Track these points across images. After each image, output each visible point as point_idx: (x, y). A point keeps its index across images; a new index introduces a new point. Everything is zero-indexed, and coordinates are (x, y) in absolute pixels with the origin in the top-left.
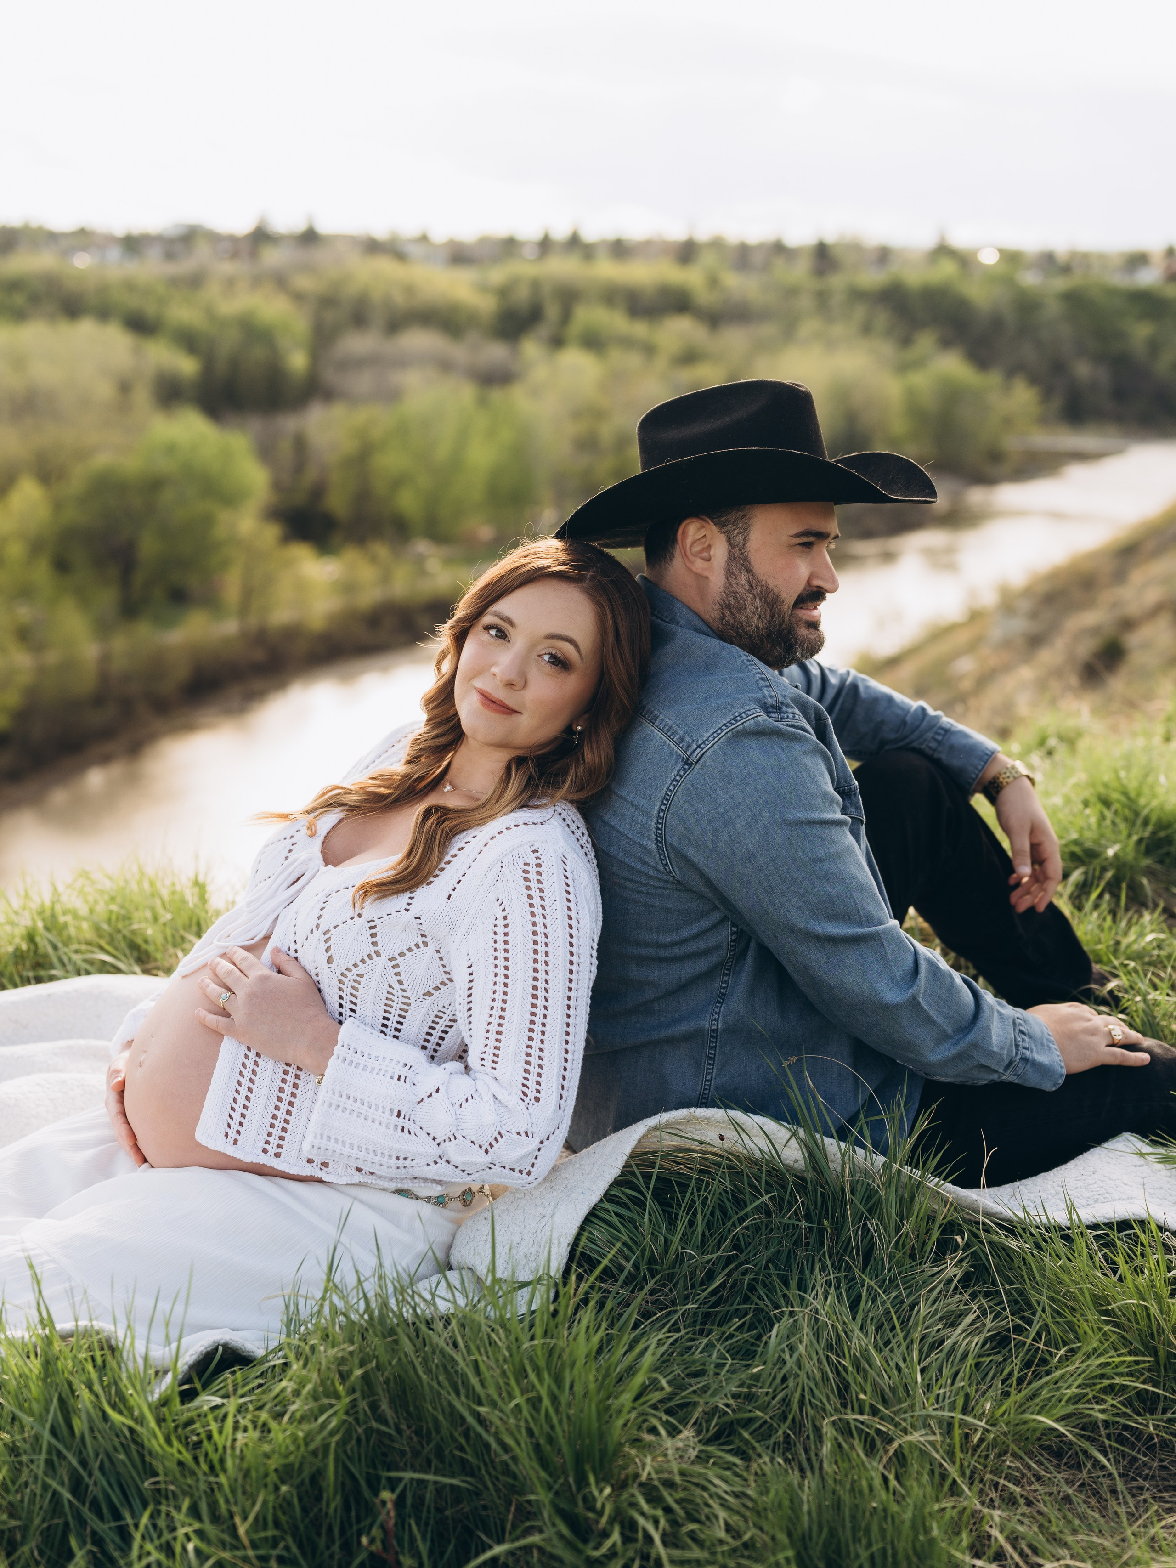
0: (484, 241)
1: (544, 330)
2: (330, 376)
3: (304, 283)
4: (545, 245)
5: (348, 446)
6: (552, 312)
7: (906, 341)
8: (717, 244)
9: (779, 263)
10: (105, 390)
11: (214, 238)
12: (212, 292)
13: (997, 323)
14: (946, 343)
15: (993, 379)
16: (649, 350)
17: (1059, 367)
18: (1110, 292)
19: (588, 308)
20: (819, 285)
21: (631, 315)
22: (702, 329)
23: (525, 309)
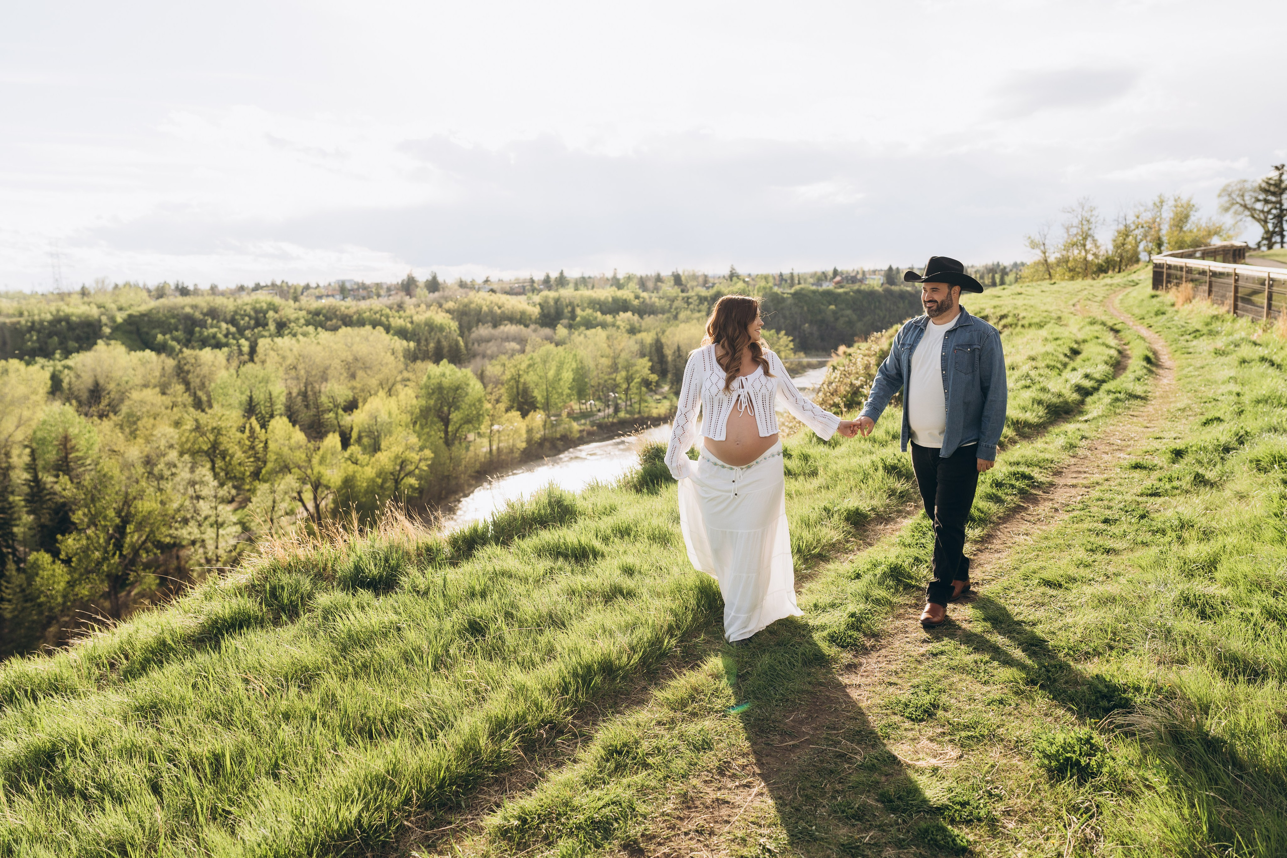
1: (564, 322)
6: (567, 313)
16: (616, 328)
17: (797, 327)
18: (814, 292)
19: (583, 310)
20: (684, 295)
21: (604, 313)
22: (636, 317)
23: (552, 311)
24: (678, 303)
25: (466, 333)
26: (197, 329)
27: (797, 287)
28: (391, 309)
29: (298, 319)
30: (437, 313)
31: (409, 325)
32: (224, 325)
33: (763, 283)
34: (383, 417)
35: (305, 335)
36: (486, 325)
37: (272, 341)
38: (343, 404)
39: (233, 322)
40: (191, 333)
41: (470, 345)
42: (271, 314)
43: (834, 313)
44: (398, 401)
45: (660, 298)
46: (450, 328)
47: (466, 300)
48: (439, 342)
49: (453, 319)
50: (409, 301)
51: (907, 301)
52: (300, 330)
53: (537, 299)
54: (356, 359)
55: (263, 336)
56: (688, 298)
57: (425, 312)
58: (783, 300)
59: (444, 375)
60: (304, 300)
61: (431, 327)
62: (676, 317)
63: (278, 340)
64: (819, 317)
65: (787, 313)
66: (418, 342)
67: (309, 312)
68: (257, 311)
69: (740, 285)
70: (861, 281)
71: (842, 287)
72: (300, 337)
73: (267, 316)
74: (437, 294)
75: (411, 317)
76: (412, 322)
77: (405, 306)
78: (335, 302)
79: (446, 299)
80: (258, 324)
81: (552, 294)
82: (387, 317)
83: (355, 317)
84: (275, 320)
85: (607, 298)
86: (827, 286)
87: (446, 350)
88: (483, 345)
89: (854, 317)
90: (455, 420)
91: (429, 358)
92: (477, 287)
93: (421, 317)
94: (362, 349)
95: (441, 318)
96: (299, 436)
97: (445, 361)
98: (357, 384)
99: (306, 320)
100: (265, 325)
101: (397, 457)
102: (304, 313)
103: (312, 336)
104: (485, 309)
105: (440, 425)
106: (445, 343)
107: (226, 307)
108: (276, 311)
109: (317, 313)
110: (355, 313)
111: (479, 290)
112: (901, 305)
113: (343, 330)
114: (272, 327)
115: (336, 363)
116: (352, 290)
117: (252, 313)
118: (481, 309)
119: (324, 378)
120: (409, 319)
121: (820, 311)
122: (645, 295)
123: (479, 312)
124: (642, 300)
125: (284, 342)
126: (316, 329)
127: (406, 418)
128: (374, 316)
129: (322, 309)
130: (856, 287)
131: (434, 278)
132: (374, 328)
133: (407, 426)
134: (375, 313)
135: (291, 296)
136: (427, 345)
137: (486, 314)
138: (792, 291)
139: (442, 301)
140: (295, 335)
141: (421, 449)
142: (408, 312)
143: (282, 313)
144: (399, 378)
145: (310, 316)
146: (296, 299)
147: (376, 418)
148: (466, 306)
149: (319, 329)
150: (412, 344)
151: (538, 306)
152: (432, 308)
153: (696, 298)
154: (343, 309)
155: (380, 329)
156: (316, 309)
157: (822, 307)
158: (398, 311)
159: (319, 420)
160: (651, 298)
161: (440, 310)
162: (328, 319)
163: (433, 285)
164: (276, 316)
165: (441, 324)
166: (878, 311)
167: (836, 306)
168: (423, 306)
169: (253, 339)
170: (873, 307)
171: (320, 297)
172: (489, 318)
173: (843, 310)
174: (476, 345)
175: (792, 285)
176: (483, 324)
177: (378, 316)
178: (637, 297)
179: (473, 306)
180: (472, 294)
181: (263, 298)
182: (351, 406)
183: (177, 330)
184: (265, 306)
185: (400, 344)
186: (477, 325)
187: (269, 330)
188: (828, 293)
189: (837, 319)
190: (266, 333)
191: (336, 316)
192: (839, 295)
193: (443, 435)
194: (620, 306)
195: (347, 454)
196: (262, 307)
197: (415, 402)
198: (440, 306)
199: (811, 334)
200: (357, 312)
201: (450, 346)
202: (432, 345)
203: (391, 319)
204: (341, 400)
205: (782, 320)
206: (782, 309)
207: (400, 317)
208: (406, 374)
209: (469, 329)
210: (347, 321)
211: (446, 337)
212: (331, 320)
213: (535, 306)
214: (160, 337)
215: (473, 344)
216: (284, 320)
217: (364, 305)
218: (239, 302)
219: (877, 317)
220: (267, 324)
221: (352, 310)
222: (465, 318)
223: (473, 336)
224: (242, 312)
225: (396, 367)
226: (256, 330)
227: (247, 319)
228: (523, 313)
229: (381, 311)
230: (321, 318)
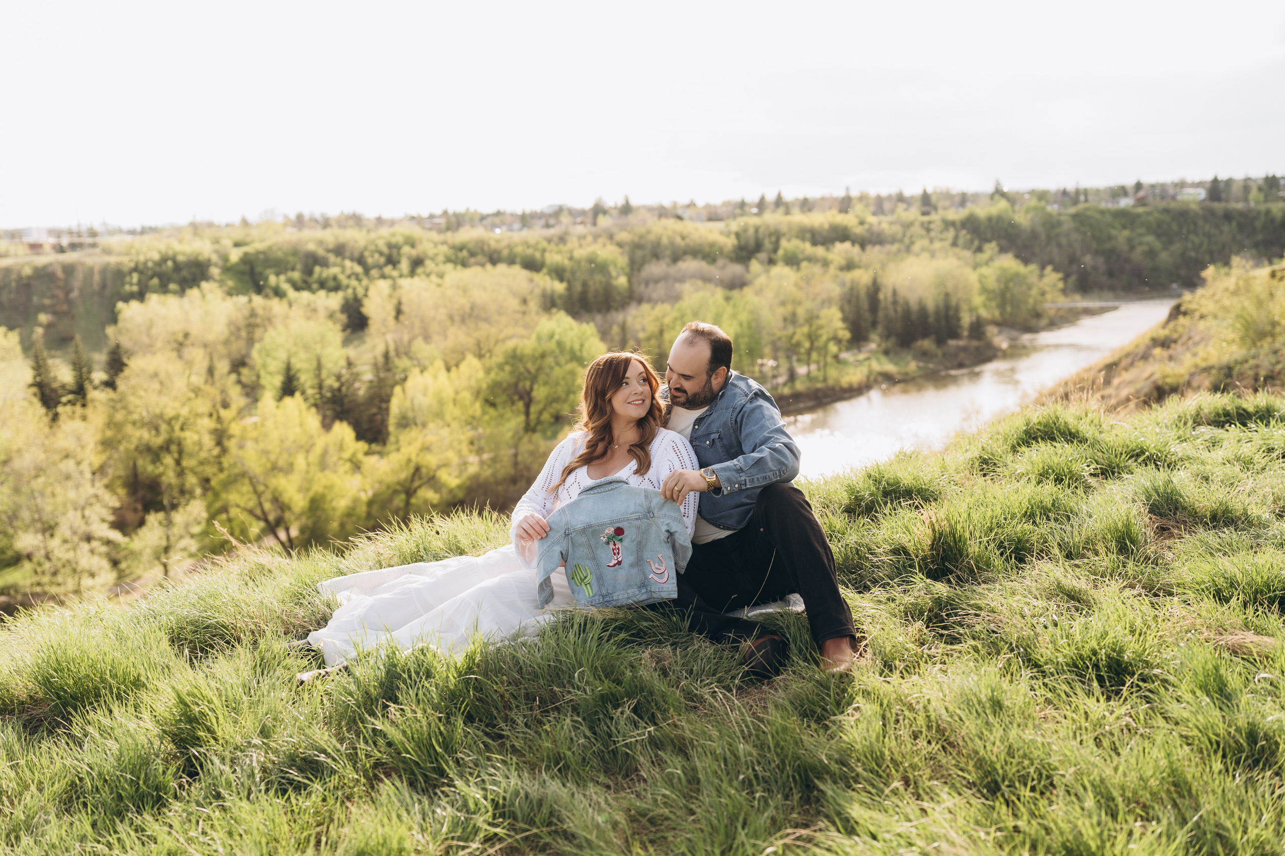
0: (726, 204)
1: (763, 256)
2: (640, 289)
3: (623, 236)
4: (761, 205)
5: (652, 328)
6: (768, 245)
7: (980, 250)
8: (862, 198)
9: (901, 206)
10: (514, 304)
11: (572, 213)
12: (572, 243)
13: (1034, 235)
14: (1002, 250)
15: (1033, 267)
16: (826, 263)
17: (1073, 260)
18: (1102, 212)
19: (789, 240)
20: (926, 219)
21: (814, 243)
22: (857, 249)
23: (752, 242)
24: (917, 230)
25: (635, 272)
26: (317, 269)
27: (1081, 206)
28: (549, 242)
29: (436, 255)
30: (604, 245)
31: (567, 263)
32: (348, 263)
33: (1034, 202)
35: (442, 275)
36: (663, 261)
37: (404, 281)
39: (361, 261)
40: (309, 272)
41: (636, 286)
42: (406, 249)
43: (1129, 240)
45: (891, 223)
46: (615, 264)
47: (642, 230)
49: (622, 254)
51: (1234, 224)
52: (438, 270)
53: (734, 226)
56: (930, 222)
57: (589, 246)
58: (1059, 223)
61: (592, 264)
62: (908, 249)
63: (411, 281)
64: (1108, 246)
65: (1064, 241)
67: (451, 247)
68: (390, 246)
69: (1003, 204)
70: (1174, 198)
71: (1144, 205)
72: (436, 279)
73: (401, 251)
75: (571, 252)
76: (571, 258)
77: (567, 238)
80: (389, 261)
81: (753, 221)
82: (543, 253)
83: (505, 253)
84: (409, 258)
85: (821, 225)
86: (1125, 203)
88: (652, 286)
89: (1158, 245)
93: (583, 252)
95: (607, 252)
99: (445, 257)
102: (445, 248)
103: (450, 276)
104: (665, 240)
107: (356, 241)
108: (412, 246)
109: (460, 248)
110: (505, 247)
112: (1226, 228)
113: (490, 268)
114: (404, 265)
117: (383, 249)
118: (660, 240)
120: (569, 255)
121: (1110, 238)
122: (872, 219)
123: (656, 244)
124: (866, 227)
125: (417, 284)
126: (456, 267)
129: (467, 243)
130: (1163, 204)
132: (525, 266)
134: (529, 247)
137: (666, 247)
138: (1072, 210)
140: (429, 275)
142: (569, 245)
143: (419, 247)
145: (450, 252)
148: (641, 237)
149: (460, 268)
150: (564, 286)
151: (733, 237)
152: (600, 240)
153: (939, 223)
154: (490, 242)
156: (461, 244)
157: (1114, 232)
158: (557, 244)
160: (880, 223)
161: (608, 243)
164: (412, 251)
165: (605, 261)
166: (1192, 237)
167: (1132, 230)
170: (1185, 231)
172: (668, 252)
173: (1141, 235)
174: (643, 286)
175: (1075, 202)
176: (659, 260)
177: (531, 252)
178: (862, 223)
179: (650, 237)
183: (293, 269)
184: (400, 240)
185: (554, 287)
186: (651, 262)
187: (400, 270)
188: (1122, 215)
189: (1132, 248)
191: (480, 250)
192: (1138, 216)
194: (841, 235)
196: (396, 241)
198: (611, 237)
199: (1095, 268)
200: (509, 246)
203: (546, 256)
205: (1055, 251)
206: (1058, 235)
207: (558, 252)
209: (641, 266)
210: (496, 257)
211: (593, 279)
212: (476, 256)
213: (728, 235)
214: (273, 280)
215: (640, 285)
216: (421, 256)
217: (518, 236)
219: (1190, 245)
220: (399, 262)
221: (503, 243)
222: (639, 253)
223: (643, 275)
224: (372, 248)
227: (377, 256)
228: (712, 245)
229: (537, 243)
230: (465, 253)
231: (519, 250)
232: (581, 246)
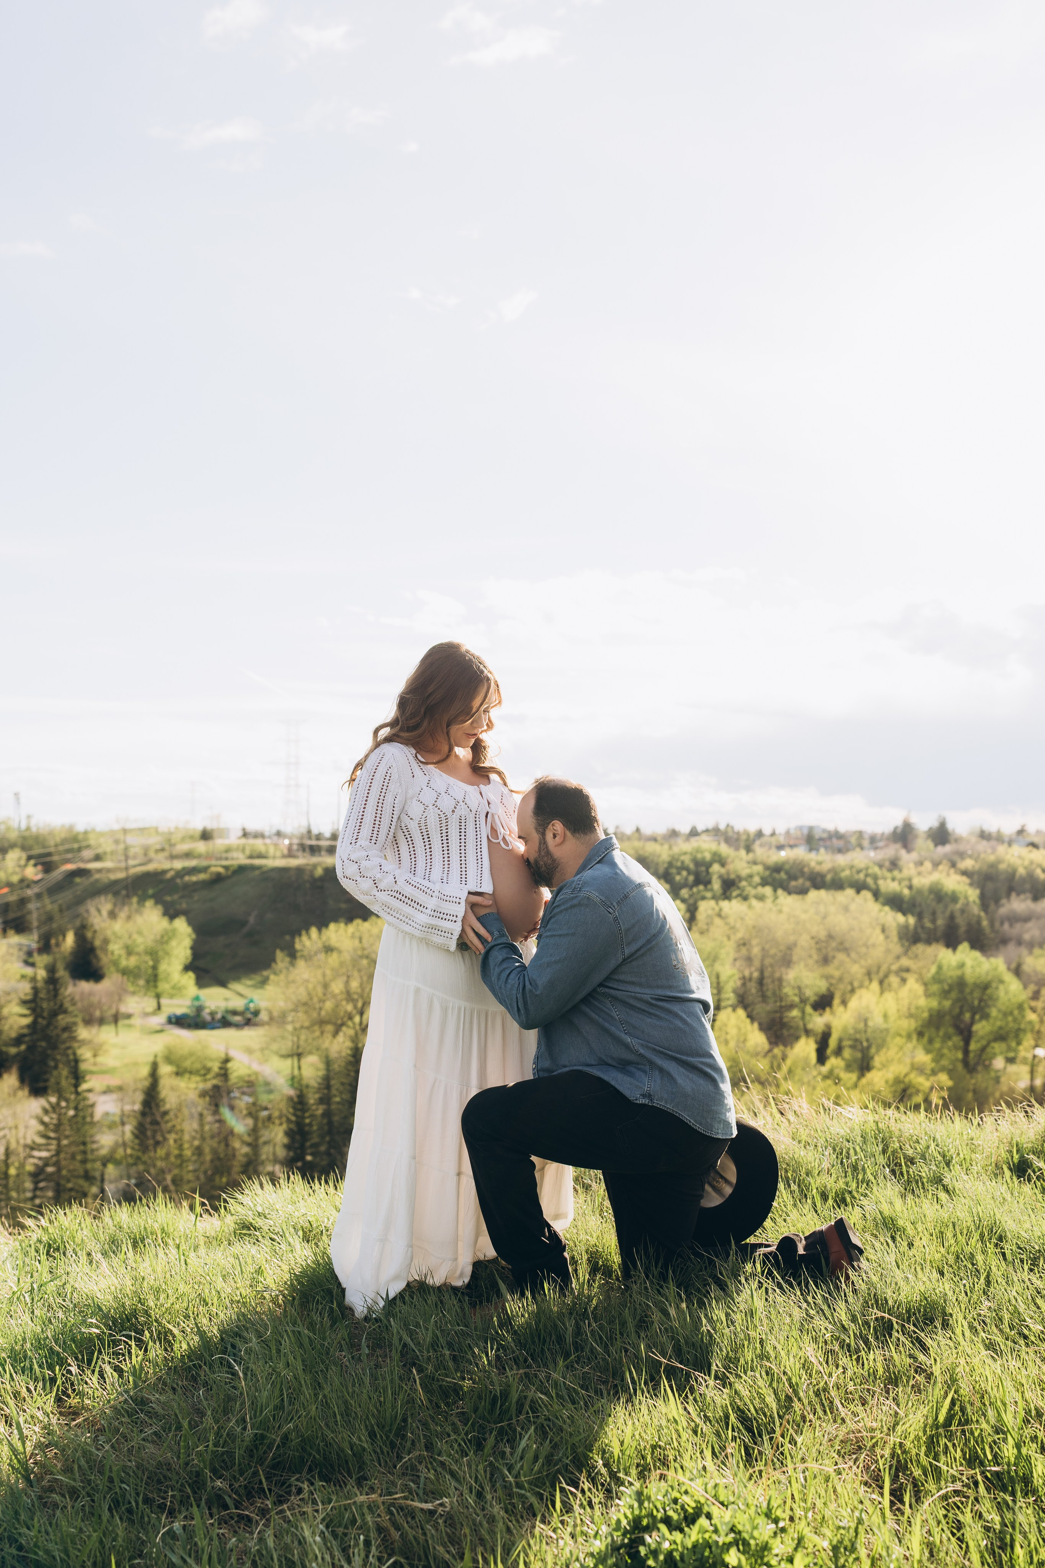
2: (1004, 928)
3: (969, 864)
12: (908, 870)
25: (992, 906)
28: (881, 866)
29: (751, 876)
30: (948, 875)
31: (906, 892)
34: (877, 1021)
35: (761, 898)
36: (1022, 897)
37: (717, 904)
38: (813, 998)
41: (997, 924)
42: (716, 868)
44: (897, 999)
46: (966, 897)
47: (992, 858)
48: (952, 917)
49: (971, 885)
50: (907, 859)
52: (753, 892)
54: (830, 937)
55: (703, 898)
57: (930, 873)
59: (962, 965)
60: (759, 851)
61: (939, 895)
63: (725, 904)
66: (920, 917)
67: (767, 868)
68: (697, 863)
72: (754, 902)
73: (711, 870)
74: (948, 848)
75: (910, 880)
76: (910, 887)
77: (901, 863)
78: (800, 853)
79: (962, 855)
80: (698, 881)
82: (876, 878)
83: (829, 877)
84: (721, 877)
87: (962, 929)
88: (1018, 927)
90: (981, 1033)
91: (937, 940)
92: (1007, 839)
93: (924, 879)
94: (840, 922)
95: (953, 882)
96: (757, 1038)
97: (964, 947)
98: (832, 970)
99: (762, 878)
100: (707, 883)
101: (897, 1081)
102: (759, 868)
103: (769, 901)
104: (1021, 871)
105: (957, 1040)
106: (960, 921)
107: (659, 856)
108: (723, 865)
109: (777, 869)
110: (829, 871)
111: (1010, 843)
113: (813, 894)
114: (716, 885)
115: (804, 941)
116: (821, 839)
117: (692, 866)
118: (1014, 872)
119: (787, 961)
120: (906, 883)
123: (1011, 875)
125: (732, 907)
126: (775, 891)
127: (908, 1025)
128: (856, 877)
129: (784, 863)
131: (943, 826)
132: (858, 892)
133: (909, 1037)
134: (859, 872)
135: (742, 844)
136: (934, 921)
137: (1023, 880)
139: (956, 858)
140: (746, 899)
141: (934, 1073)
142: (906, 873)
143: (731, 867)
144: (894, 967)
145: (767, 873)
146: (748, 849)
147: (866, 1021)
148: (993, 866)
149: (780, 892)
150: (912, 920)
152: (941, 867)
154: (813, 864)
155: (867, 894)
156: (776, 863)
158: (890, 870)
159: (781, 1018)
161: (952, 871)
162: (792, 877)
163: (941, 835)
164: (723, 871)
165: (954, 892)
168: (928, 865)
169: (691, 901)
171: (780, 847)
172: (1028, 886)
174: (1006, 926)
176: (1018, 894)
177: (861, 876)
179: (1002, 867)
180: (1001, 849)
181: (707, 846)
182: (823, 1003)
184: (708, 857)
185: (895, 919)
186: (1008, 896)
187: (712, 890)
190: (709, 895)
191: (802, 873)
193: (960, 1055)
195: (825, 1069)
196: (704, 858)
197: (922, 1002)
198: (953, 865)
200: (833, 869)
201: (969, 925)
202: (940, 922)
203: (881, 882)
204: (809, 993)
207: (893, 879)
208: (905, 962)
209: (997, 901)
210: (818, 881)
211: (963, 911)
212: (795, 878)
215: (1002, 923)
216: (732, 876)
217: (841, 860)
218: (676, 850)
220: (710, 882)
221: (825, 867)
222: (990, 885)
223: (1003, 911)
224: (679, 864)
225: (888, 951)
226: (695, 890)
227: (684, 873)
229: (867, 868)
230: (783, 875)
231: (846, 873)
232: (919, 874)
